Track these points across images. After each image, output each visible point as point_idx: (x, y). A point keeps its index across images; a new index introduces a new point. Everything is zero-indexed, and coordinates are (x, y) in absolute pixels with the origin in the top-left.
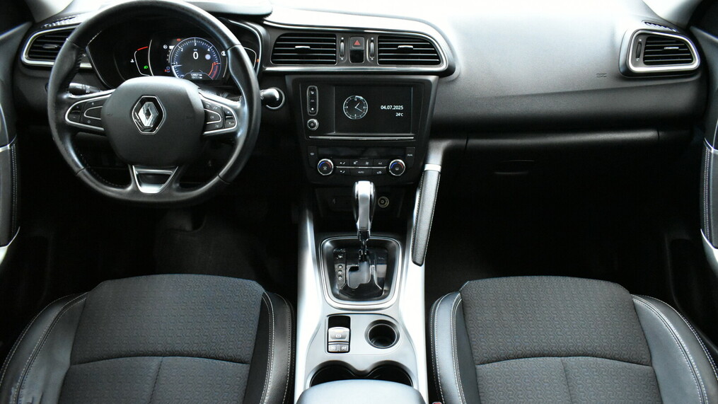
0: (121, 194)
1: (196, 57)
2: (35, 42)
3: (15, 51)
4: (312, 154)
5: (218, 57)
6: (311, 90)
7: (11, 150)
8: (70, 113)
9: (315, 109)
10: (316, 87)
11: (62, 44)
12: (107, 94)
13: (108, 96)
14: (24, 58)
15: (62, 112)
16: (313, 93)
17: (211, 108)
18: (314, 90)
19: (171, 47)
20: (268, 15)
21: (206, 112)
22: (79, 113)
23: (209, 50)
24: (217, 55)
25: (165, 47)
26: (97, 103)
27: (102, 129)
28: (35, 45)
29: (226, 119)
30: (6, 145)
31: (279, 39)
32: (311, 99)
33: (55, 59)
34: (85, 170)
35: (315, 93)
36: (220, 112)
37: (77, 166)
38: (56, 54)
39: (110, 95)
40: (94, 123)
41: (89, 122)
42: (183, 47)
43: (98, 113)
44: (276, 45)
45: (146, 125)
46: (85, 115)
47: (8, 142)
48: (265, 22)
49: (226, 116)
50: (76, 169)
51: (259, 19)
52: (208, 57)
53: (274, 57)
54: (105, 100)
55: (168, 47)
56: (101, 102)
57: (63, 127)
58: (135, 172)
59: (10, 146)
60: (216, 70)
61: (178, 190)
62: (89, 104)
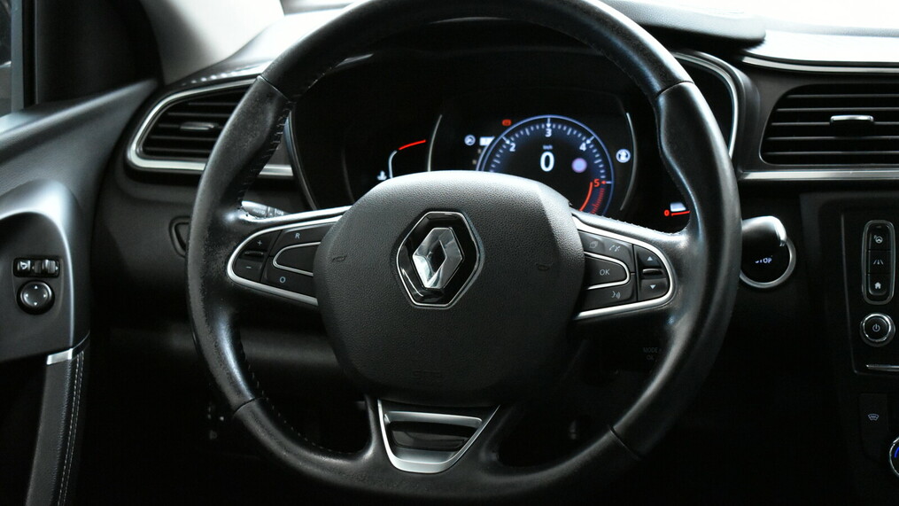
0: (340, 471)
1: (547, 164)
2: (163, 117)
3: (111, 141)
4: (873, 417)
5: (607, 167)
6: (874, 231)
7: (74, 362)
8: (240, 255)
9: (886, 286)
10: (891, 226)
11: (223, 122)
12: (333, 216)
13: (336, 219)
14: (133, 154)
15: (223, 252)
16: (879, 241)
17: (603, 247)
18: (884, 232)
19: (486, 141)
20: (757, 42)
21: (588, 259)
22: (259, 258)
23: (583, 147)
24: (605, 162)
25: (469, 140)
26: (308, 234)
27: (313, 300)
28: (161, 125)
29: (642, 276)
30: (67, 349)
31: (783, 101)
32: (874, 257)
33: (207, 156)
34: (254, 404)
35: (887, 240)
36: (628, 258)
37: (239, 392)
38: (211, 146)
39: (341, 217)
40: (295, 284)
41: (282, 280)
42: (516, 141)
43: (307, 258)
44: (775, 116)
45: (428, 284)
46: (275, 263)
47: (71, 344)
48: (747, 60)
49: (642, 267)
50: (234, 399)
51: (733, 48)
52: (579, 165)
53: (768, 146)
54: (327, 227)
55: (478, 141)
56: (318, 234)
57: (217, 289)
58: (384, 419)
59: (74, 354)
60: (599, 200)
61: (494, 469)
62: (288, 237)
